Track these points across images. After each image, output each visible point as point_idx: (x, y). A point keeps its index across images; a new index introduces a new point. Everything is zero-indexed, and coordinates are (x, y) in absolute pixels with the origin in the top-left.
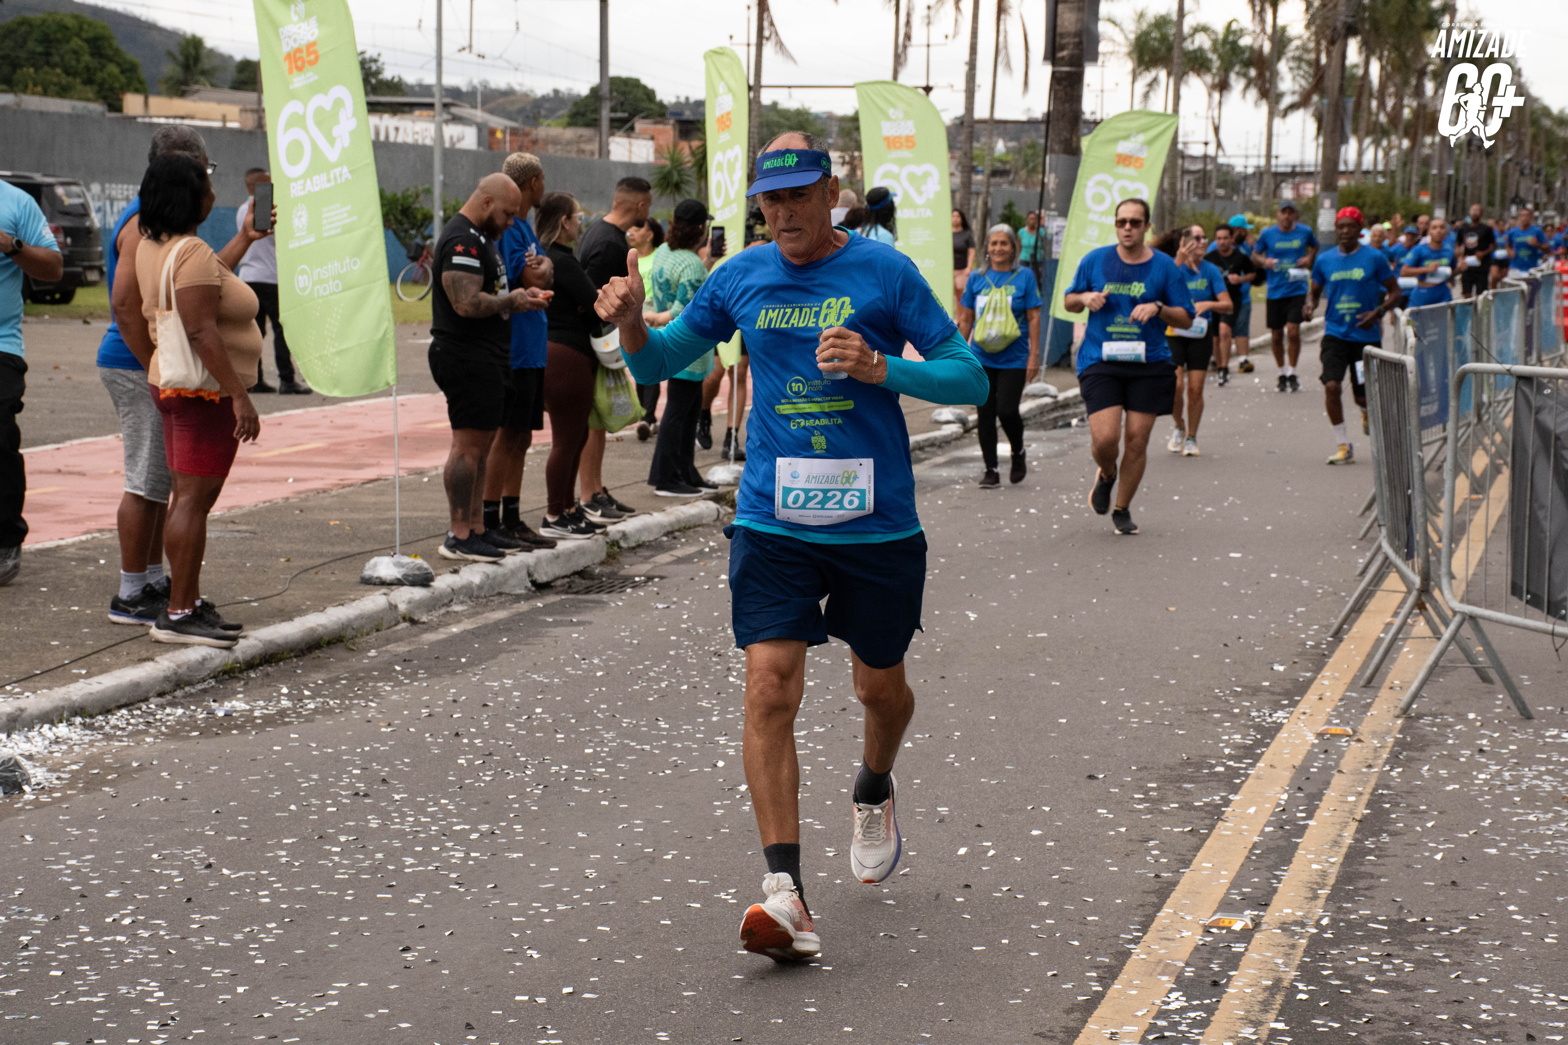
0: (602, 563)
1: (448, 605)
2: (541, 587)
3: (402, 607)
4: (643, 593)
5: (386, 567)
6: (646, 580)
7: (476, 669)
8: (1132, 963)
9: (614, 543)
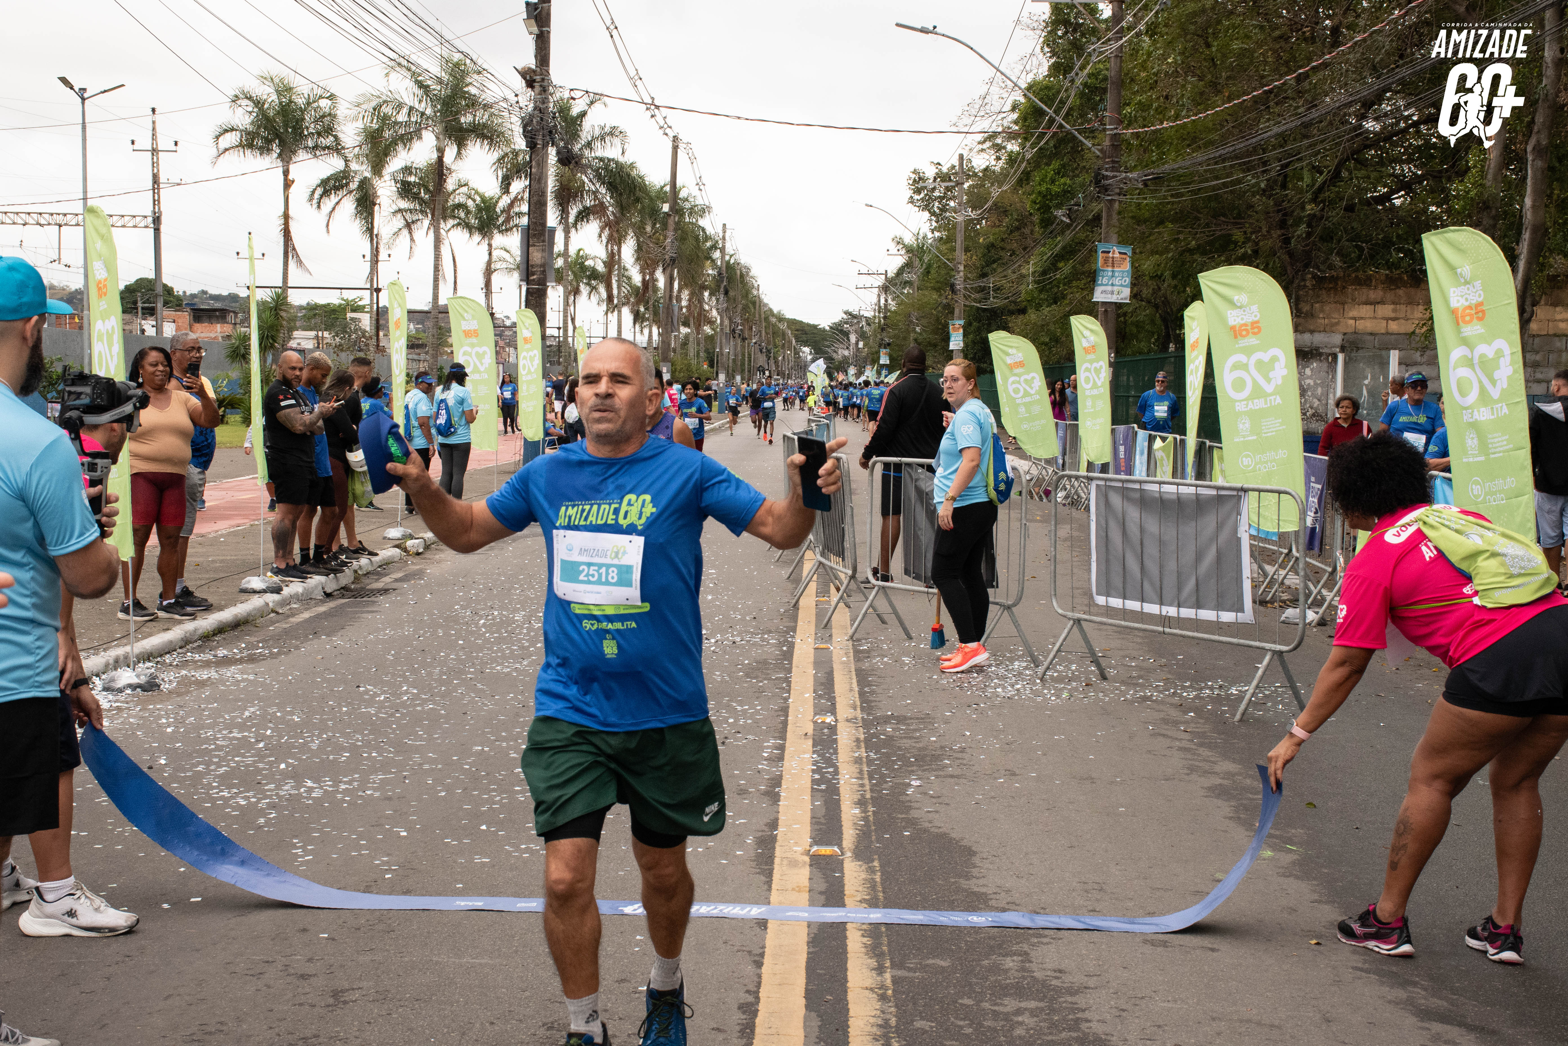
0: (353, 583)
1: (289, 604)
2: (328, 595)
3: (271, 605)
4: (392, 597)
5: (255, 583)
6: (385, 591)
7: (340, 634)
8: (789, 735)
9: (356, 571)
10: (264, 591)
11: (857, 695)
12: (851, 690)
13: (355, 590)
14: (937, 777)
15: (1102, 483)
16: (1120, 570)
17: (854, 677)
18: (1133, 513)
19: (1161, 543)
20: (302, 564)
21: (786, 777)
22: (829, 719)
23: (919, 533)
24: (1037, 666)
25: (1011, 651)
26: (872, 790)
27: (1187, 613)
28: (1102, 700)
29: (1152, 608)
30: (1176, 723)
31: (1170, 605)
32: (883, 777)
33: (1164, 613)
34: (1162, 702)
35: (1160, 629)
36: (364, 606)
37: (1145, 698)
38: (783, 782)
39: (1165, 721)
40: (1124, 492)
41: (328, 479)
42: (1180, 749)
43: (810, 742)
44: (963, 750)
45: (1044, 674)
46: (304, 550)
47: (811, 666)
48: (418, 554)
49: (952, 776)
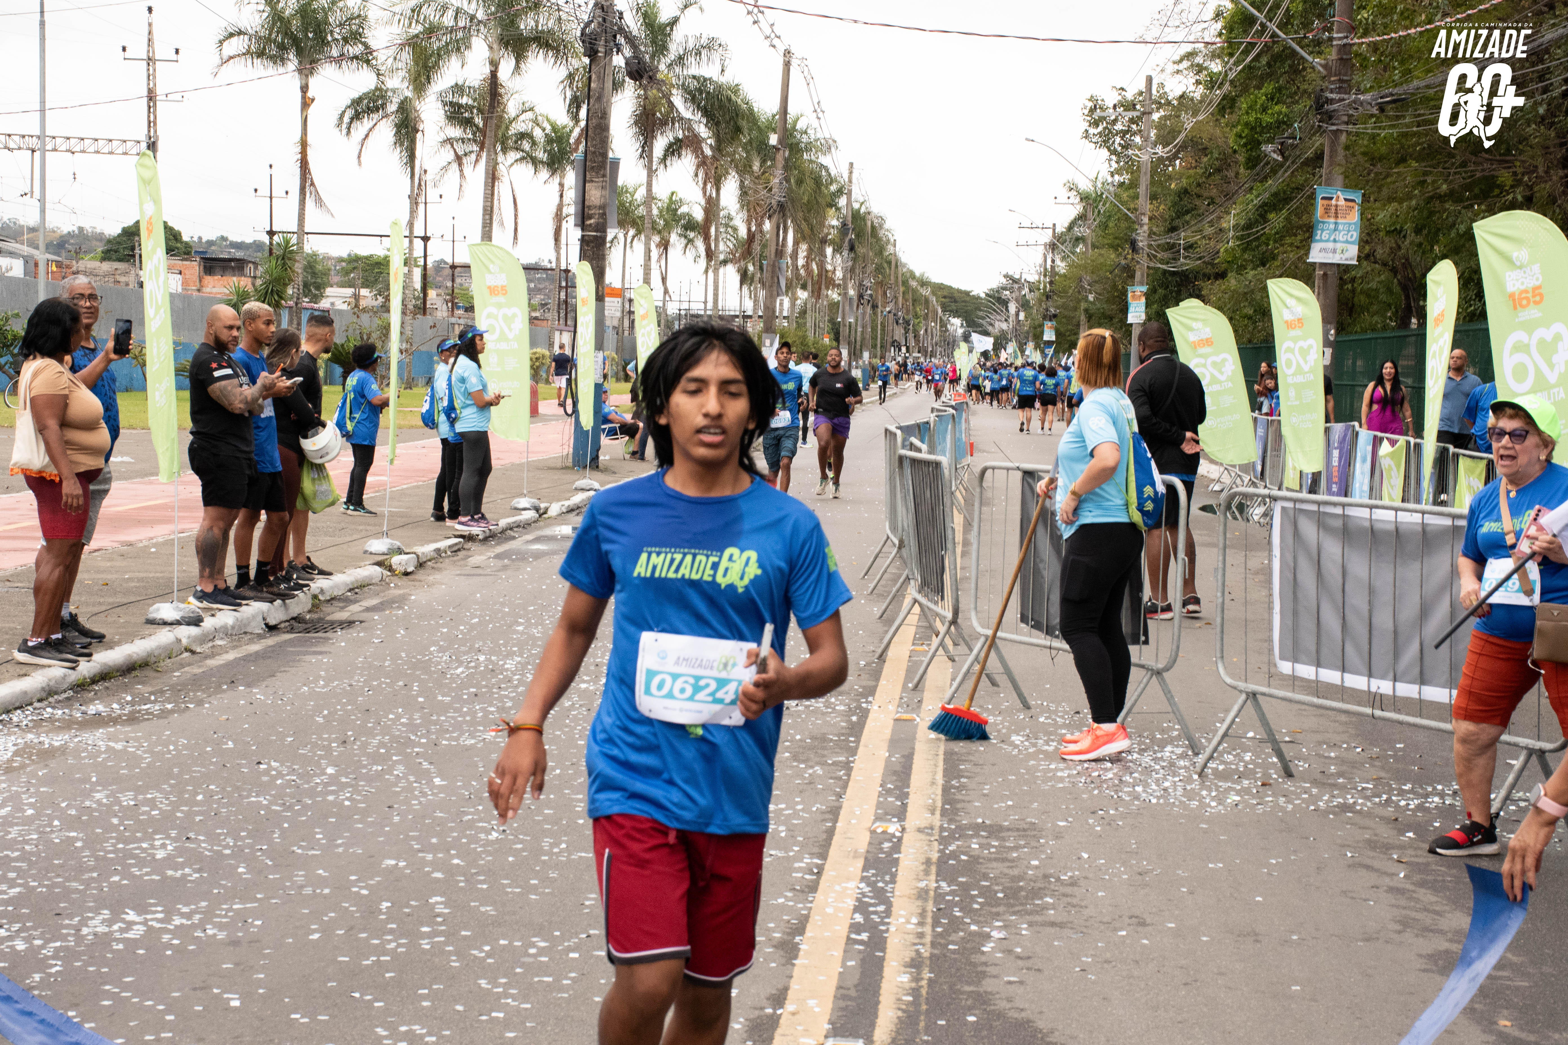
0: (309, 612)
1: (212, 640)
2: (272, 628)
3: (185, 641)
4: (353, 633)
5: (166, 611)
6: (349, 624)
7: (264, 684)
8: (833, 851)
9: (315, 597)
10: (178, 623)
11: (939, 791)
12: (933, 783)
13: (311, 621)
14: (1031, 924)
15: (1289, 505)
16: (1312, 626)
17: (941, 764)
18: (1333, 549)
19: (1371, 591)
20: (238, 586)
21: (815, 919)
22: (893, 828)
23: (1041, 566)
24: (1196, 754)
25: (1163, 731)
26: (933, 944)
27: (1407, 690)
28: (1283, 809)
29: (1357, 682)
30: (1386, 848)
31: (1383, 677)
32: (954, 920)
33: (1373, 689)
34: (1369, 814)
35: (1368, 711)
36: (312, 645)
37: (1345, 808)
38: (809, 927)
39: (1372, 845)
40: (1320, 520)
41: (275, 476)
42: (1391, 890)
43: (860, 863)
44: (1073, 883)
45: (1205, 766)
46: (242, 567)
47: (885, 746)
48: (406, 574)
49: (1053, 924)
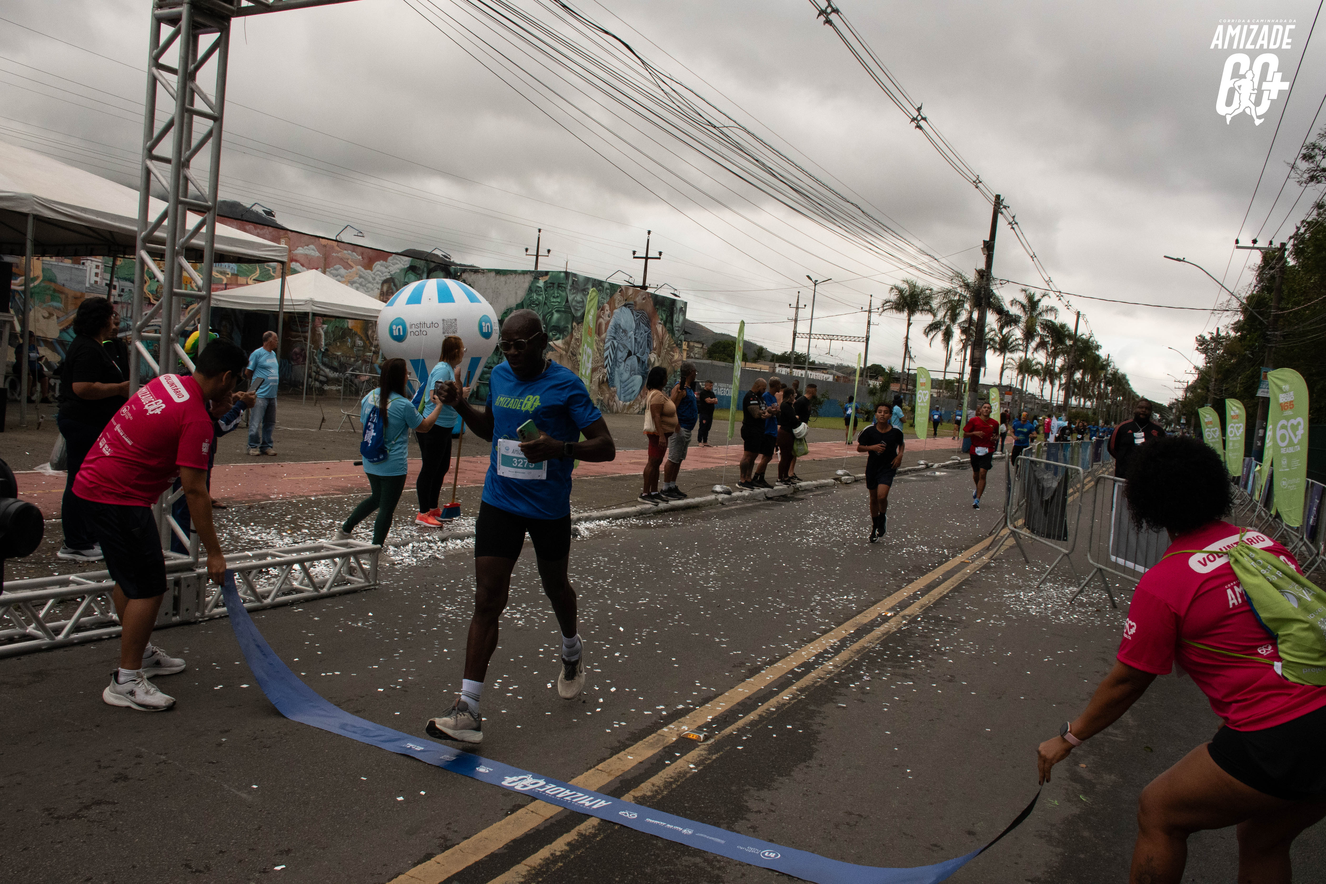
0: (792, 494)
1: (735, 501)
2: (768, 499)
3: (720, 500)
5: (718, 488)
8: (848, 622)
10: (721, 493)
11: (938, 599)
12: (940, 594)
14: (893, 674)
16: (1126, 541)
17: (957, 584)
21: (791, 657)
22: (892, 613)
26: (829, 679)
32: (857, 667)
38: (781, 661)
43: (852, 631)
45: (1074, 598)
48: (844, 484)
49: (904, 675)
